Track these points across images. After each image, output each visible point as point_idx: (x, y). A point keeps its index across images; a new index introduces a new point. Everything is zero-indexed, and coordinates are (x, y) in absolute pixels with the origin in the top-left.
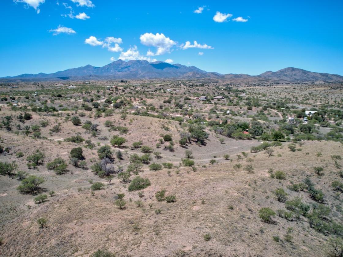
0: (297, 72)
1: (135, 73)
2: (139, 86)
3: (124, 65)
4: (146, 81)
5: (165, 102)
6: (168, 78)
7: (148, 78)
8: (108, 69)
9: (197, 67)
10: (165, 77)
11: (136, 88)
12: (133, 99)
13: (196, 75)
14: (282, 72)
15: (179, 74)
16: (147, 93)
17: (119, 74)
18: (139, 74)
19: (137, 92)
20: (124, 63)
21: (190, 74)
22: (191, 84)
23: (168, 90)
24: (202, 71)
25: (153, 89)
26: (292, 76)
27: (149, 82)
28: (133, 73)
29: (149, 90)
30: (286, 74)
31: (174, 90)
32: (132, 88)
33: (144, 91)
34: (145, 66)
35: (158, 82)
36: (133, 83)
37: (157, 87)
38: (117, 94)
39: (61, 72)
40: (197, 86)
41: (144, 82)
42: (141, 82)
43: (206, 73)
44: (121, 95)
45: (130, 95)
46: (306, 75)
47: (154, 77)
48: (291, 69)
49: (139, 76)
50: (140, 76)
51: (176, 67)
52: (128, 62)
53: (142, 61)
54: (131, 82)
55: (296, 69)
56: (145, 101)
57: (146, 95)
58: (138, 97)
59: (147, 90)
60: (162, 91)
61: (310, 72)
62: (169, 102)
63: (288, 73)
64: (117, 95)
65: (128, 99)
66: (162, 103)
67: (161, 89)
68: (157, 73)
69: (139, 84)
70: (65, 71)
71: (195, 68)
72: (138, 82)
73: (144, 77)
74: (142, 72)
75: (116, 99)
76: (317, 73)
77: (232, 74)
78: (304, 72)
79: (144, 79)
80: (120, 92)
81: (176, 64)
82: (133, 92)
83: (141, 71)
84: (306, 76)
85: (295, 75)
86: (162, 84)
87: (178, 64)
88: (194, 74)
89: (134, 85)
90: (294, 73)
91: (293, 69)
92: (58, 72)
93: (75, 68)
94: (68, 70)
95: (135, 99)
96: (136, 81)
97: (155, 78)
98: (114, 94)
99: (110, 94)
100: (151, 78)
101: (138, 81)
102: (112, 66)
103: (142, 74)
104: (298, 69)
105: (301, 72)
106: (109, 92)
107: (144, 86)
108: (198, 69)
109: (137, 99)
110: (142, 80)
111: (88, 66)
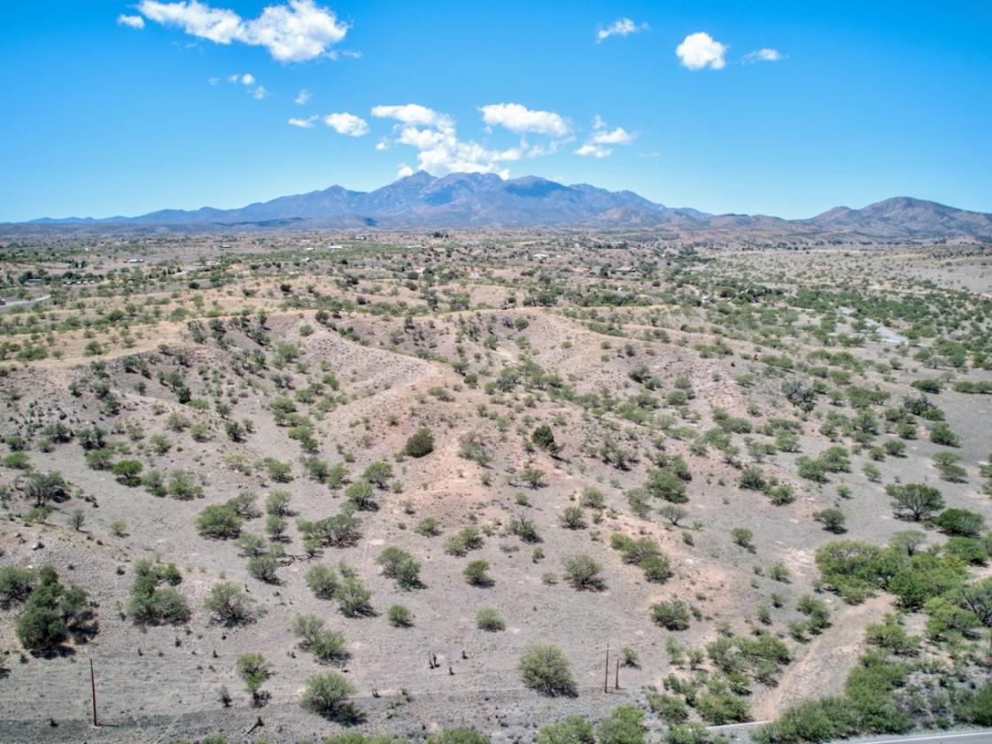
0: (918, 210)
1: (463, 209)
2: (478, 246)
3: (434, 186)
4: (494, 233)
5: (523, 274)
6: (553, 224)
7: (498, 225)
8: (389, 196)
9: (640, 193)
10: (545, 223)
11: (471, 250)
12: (469, 269)
13: (629, 216)
14: (877, 209)
15: (585, 213)
16: (494, 260)
17: (419, 212)
18: (476, 214)
19: (475, 258)
20: (433, 183)
21: (615, 214)
22: (602, 242)
23: (539, 256)
24: (653, 204)
25: (507, 254)
26: (903, 222)
27: (500, 238)
28: (457, 210)
29: (498, 254)
30: (886, 216)
31: (551, 256)
32: (463, 250)
33: (489, 257)
34: (493, 189)
35: (523, 238)
36: (462, 238)
37: (515, 249)
38: (439, 261)
39: (260, 204)
40: (609, 247)
41: (487, 237)
42: (481, 237)
43: (665, 209)
44: (446, 263)
45: (462, 263)
46: (945, 218)
47: (514, 222)
48: (904, 202)
49: (474, 218)
50: (477, 218)
51: (577, 192)
52: (446, 178)
53: (483, 176)
54: (458, 237)
55: (917, 201)
56: (489, 273)
57: (492, 263)
58: (477, 266)
59: (494, 255)
60: (526, 257)
61: (959, 210)
62: (531, 274)
63: (894, 213)
64: (440, 263)
65: (461, 269)
66: (518, 275)
67: (523, 253)
68: (524, 210)
69: (477, 243)
70: (273, 202)
71: (632, 195)
72: (474, 237)
73: (487, 221)
74: (483, 207)
75: (441, 268)
76: (978, 214)
77: (733, 215)
78: (941, 210)
79: (487, 228)
80: (443, 257)
81: (578, 186)
82: (469, 259)
83: (479, 205)
84: (943, 224)
85: (914, 218)
86: (530, 243)
87: (584, 185)
88: (627, 215)
89: (465, 244)
90: (910, 212)
91: (910, 203)
92: (251, 206)
93: (298, 196)
94: (281, 200)
95: (472, 270)
96: (470, 234)
97: (519, 225)
98: (434, 261)
99: (426, 261)
100: (507, 226)
101: (474, 233)
102: (398, 190)
103: (483, 213)
104: (925, 204)
105: (931, 211)
106: (425, 257)
107: (488, 247)
108: (643, 199)
109: (476, 269)
110: (484, 232)
111: (336, 190)
